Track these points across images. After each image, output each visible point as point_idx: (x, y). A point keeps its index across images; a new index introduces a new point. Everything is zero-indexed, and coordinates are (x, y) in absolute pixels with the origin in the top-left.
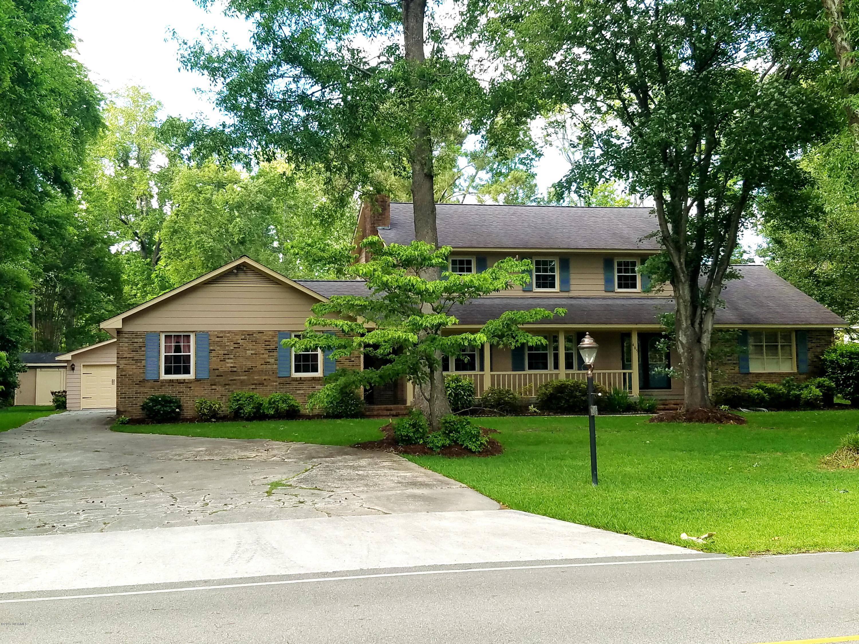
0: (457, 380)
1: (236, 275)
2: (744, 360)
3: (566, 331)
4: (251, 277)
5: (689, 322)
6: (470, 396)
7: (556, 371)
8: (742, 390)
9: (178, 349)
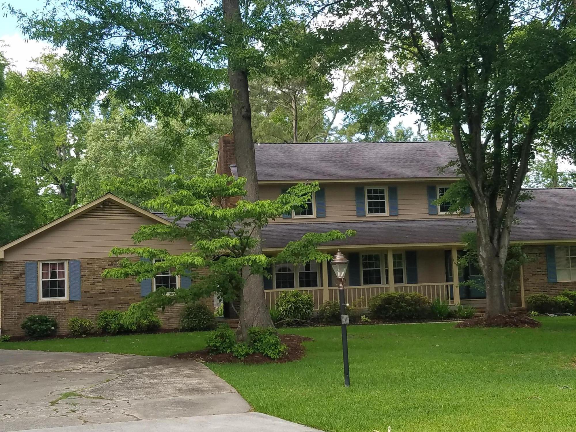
0: (297, 295)
1: (103, 209)
2: (551, 272)
3: (394, 250)
4: (116, 211)
5: (488, 239)
6: (309, 308)
7: (387, 286)
8: (550, 298)
9: (54, 275)
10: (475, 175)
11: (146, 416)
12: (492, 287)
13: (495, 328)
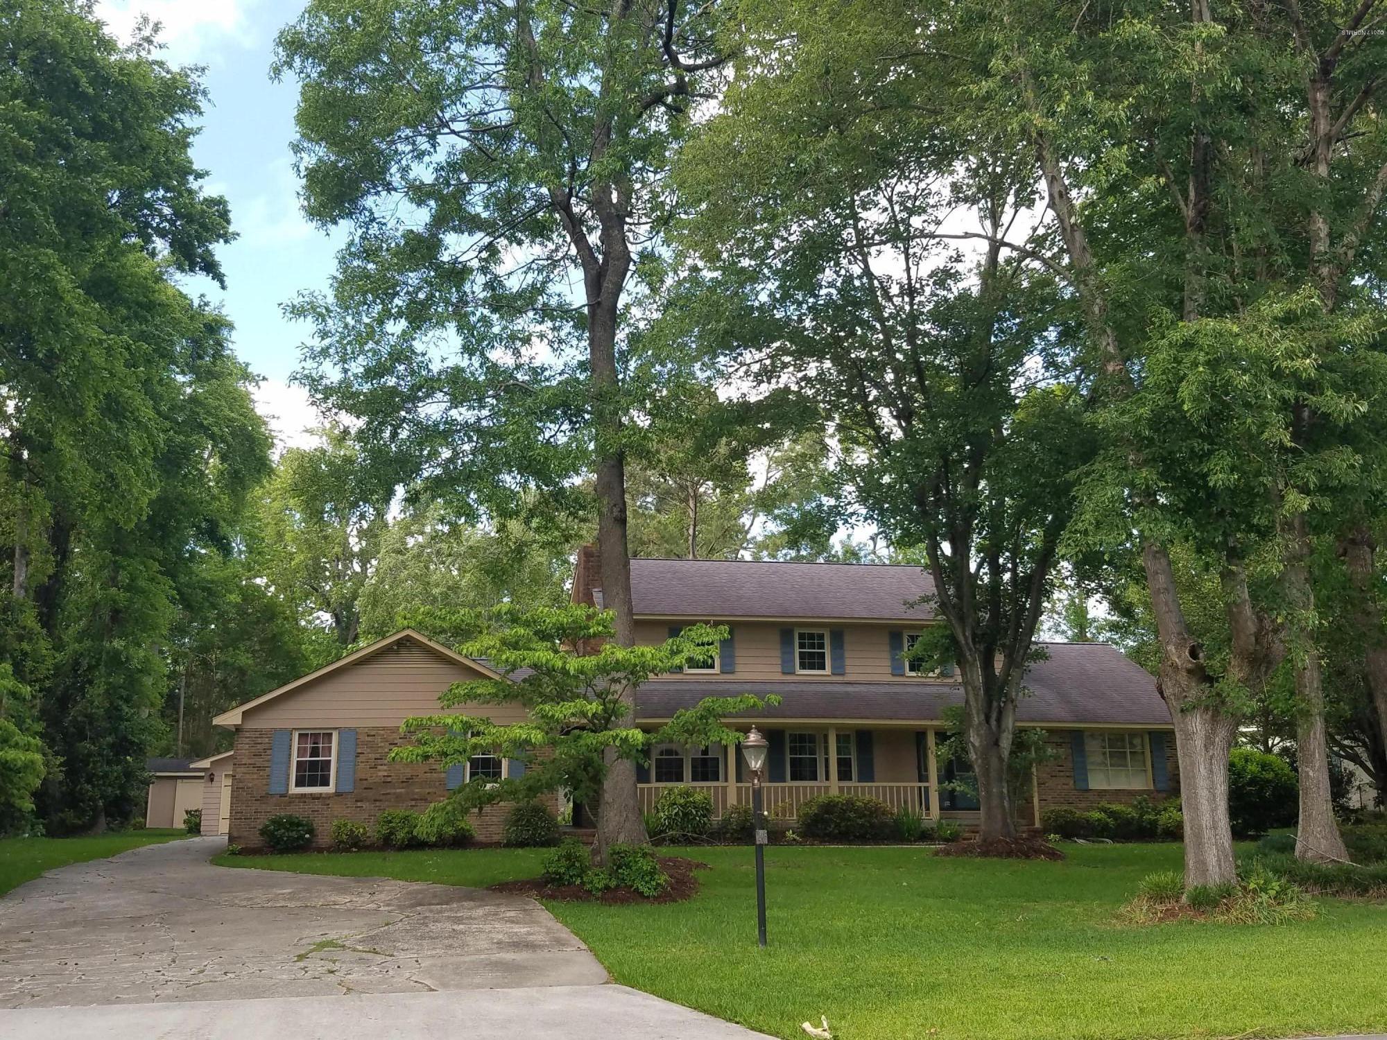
0: (687, 794)
1: (397, 652)
2: (1080, 772)
3: (838, 728)
4: (416, 655)
5: (982, 717)
6: (705, 816)
7: (827, 783)
8: (1078, 813)
9: (315, 752)
10: (962, 619)
11: (445, 986)
12: (988, 792)
13: (995, 859)
